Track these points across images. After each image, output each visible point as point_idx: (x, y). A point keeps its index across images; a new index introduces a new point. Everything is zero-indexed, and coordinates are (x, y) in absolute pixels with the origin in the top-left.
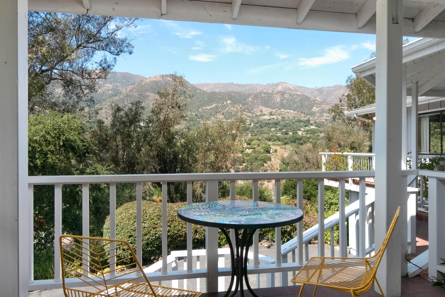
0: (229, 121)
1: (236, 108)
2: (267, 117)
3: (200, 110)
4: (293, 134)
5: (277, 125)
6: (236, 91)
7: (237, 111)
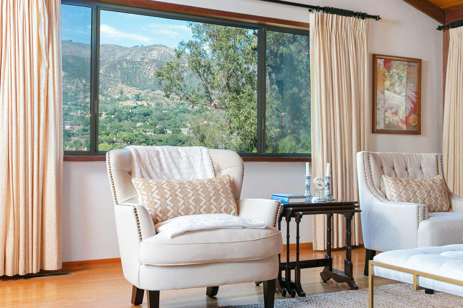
2: (131, 103)
4: (174, 133)
5: (148, 117)
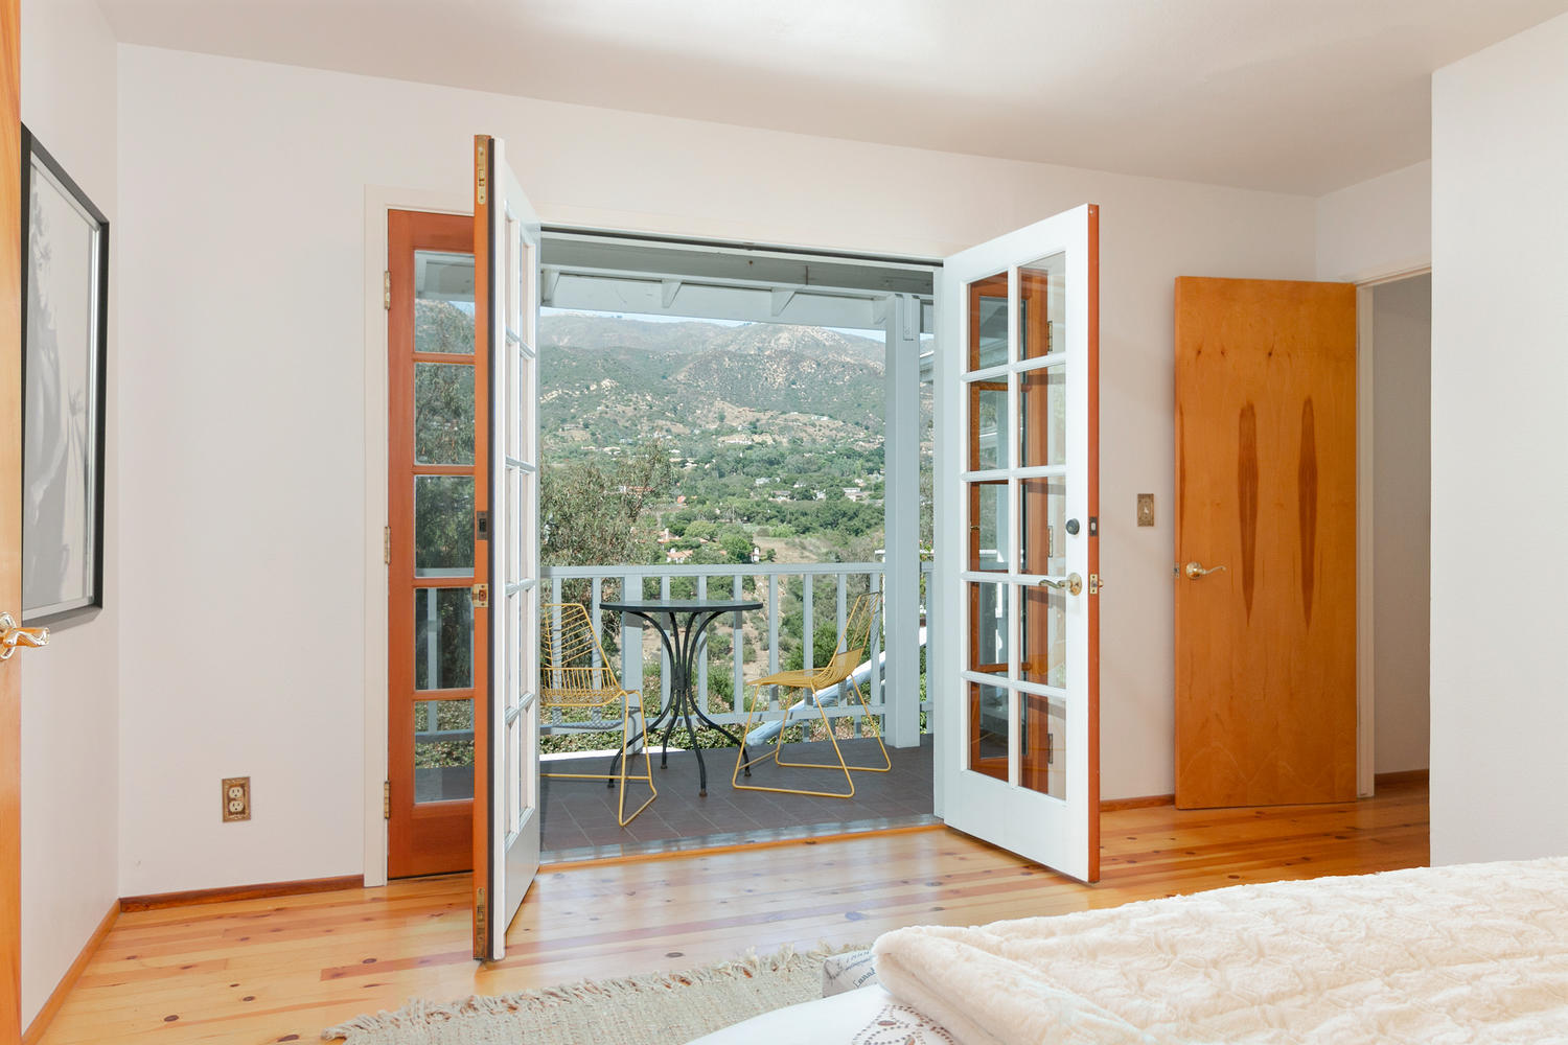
0: (607, 449)
1: (633, 406)
2: (740, 440)
4: (831, 497)
5: (776, 466)
6: (632, 346)
7: (635, 416)
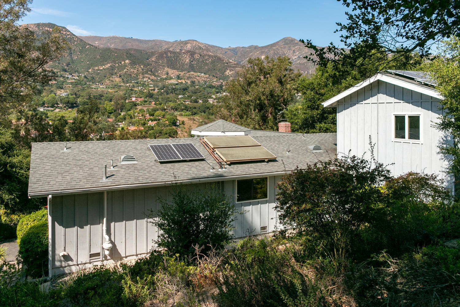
0: (127, 85)
1: (137, 70)
2: (174, 81)
3: (90, 70)
4: (204, 102)
5: (186, 91)
6: (136, 48)
7: (137, 73)
